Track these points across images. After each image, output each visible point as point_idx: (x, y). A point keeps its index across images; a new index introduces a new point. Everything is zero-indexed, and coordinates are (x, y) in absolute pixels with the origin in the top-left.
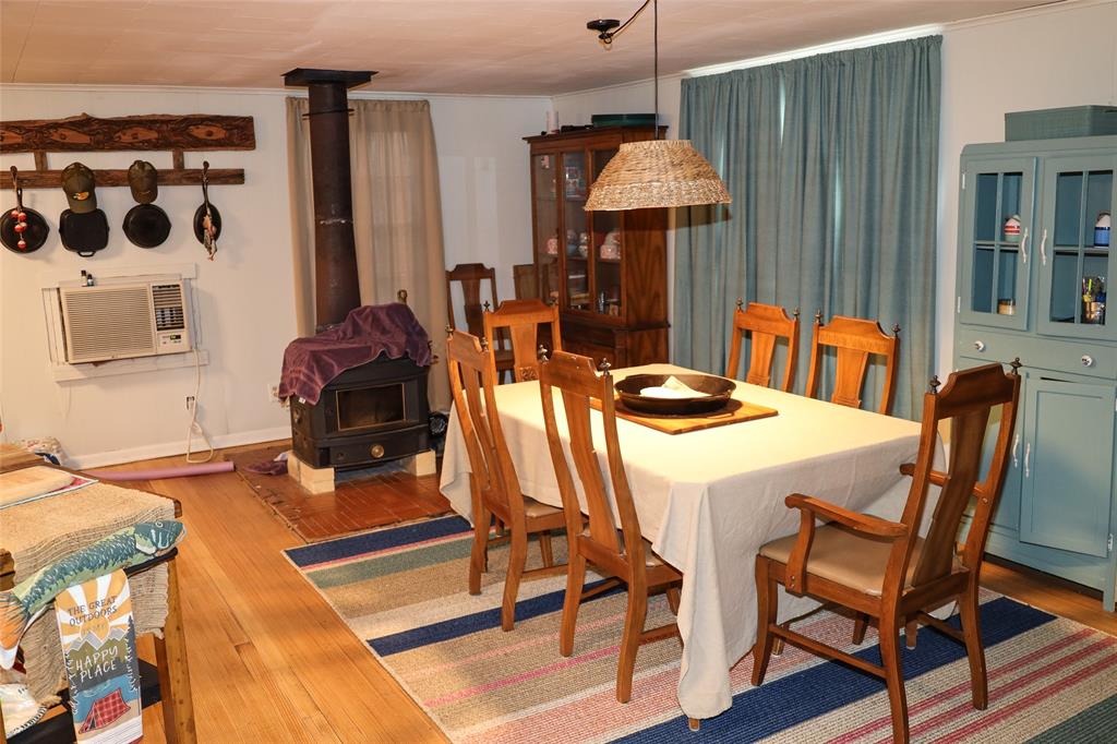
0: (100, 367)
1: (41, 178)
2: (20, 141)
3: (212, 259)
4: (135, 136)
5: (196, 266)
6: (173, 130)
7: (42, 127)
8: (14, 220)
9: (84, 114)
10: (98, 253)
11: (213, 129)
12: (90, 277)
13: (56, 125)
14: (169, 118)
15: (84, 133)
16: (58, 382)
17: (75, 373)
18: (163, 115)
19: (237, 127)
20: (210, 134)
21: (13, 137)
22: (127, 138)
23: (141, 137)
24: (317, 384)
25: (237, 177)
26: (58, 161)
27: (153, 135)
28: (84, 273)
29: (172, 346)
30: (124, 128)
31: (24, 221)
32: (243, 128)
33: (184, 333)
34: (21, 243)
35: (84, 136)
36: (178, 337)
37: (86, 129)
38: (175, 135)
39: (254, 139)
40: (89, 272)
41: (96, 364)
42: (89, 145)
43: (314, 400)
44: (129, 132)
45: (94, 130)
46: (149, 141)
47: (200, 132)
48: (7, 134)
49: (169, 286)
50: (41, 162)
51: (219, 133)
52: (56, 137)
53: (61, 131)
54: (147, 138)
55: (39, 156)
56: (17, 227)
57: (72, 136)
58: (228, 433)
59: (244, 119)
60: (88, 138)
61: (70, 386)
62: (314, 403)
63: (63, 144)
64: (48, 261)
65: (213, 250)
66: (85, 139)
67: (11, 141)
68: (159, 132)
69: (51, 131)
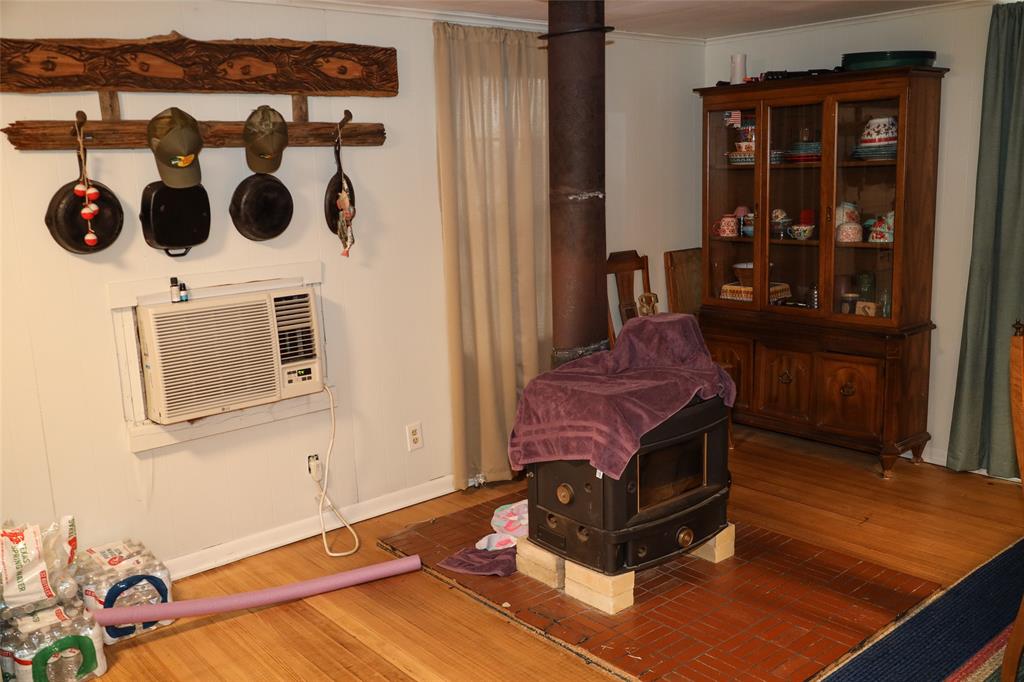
0: (196, 424)
1: (114, 134)
2: (80, 71)
3: (347, 254)
4: (245, 70)
5: (323, 265)
6: (296, 62)
7: (113, 50)
8: (79, 201)
9: (175, 33)
10: (195, 250)
11: (347, 64)
12: (183, 287)
13: (133, 48)
14: (290, 45)
15: (175, 63)
16: (135, 453)
17: (165, 438)
18: (283, 40)
19: (376, 62)
20: (343, 70)
21: (69, 65)
22: (235, 73)
23: (254, 73)
24: (622, 449)
25: (374, 135)
26: (139, 106)
27: (270, 69)
28: (174, 281)
29: (300, 386)
30: (230, 58)
31: (94, 202)
32: (381, 65)
33: (314, 365)
34: (90, 237)
35: (172, 66)
36: (308, 371)
37: (178, 57)
38: (299, 72)
39: (397, 81)
40: (181, 280)
41: (191, 421)
42: (182, 81)
43: (617, 473)
44: (239, 64)
45: (189, 59)
46: (264, 79)
47: (331, 67)
48: (61, 59)
49: (291, 298)
50: (110, 106)
51: (355, 71)
52: (134, 68)
53: (142, 57)
54: (263, 73)
55: (107, 98)
56: (85, 211)
57: (159, 66)
58: (358, 502)
59: (386, 50)
60: (181, 70)
61: (153, 456)
62: (617, 478)
63: (145, 78)
64: (120, 264)
65: (348, 244)
66: (176, 72)
67: (68, 72)
68: (279, 65)
69: (128, 57)
